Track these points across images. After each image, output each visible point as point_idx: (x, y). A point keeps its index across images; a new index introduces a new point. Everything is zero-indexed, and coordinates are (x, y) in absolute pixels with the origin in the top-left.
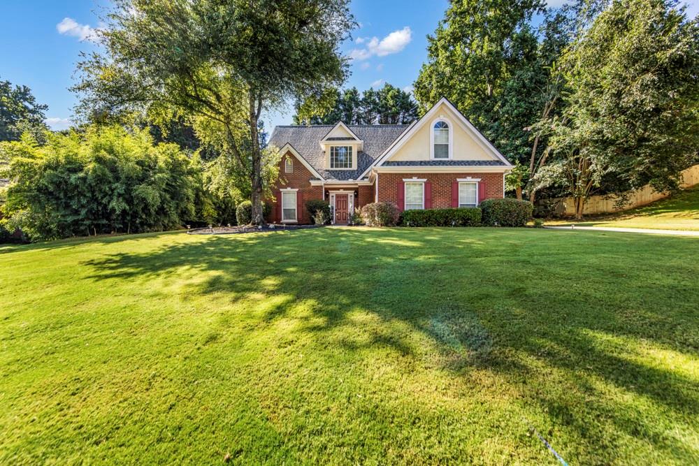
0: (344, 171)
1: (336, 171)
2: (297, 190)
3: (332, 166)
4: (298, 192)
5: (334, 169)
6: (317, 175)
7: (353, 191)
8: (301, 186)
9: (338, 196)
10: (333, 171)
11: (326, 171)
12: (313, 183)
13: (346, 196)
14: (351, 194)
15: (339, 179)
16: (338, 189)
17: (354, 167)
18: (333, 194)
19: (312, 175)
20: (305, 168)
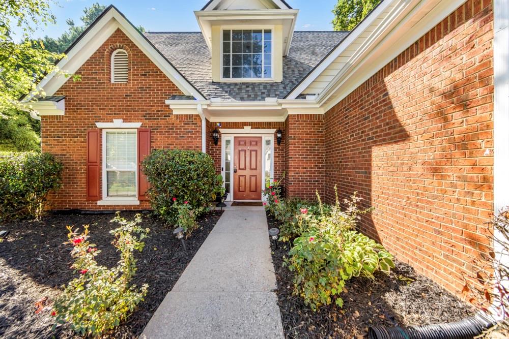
0: (253, 84)
1: (236, 84)
2: (138, 125)
3: (226, 74)
4: (140, 131)
5: (231, 80)
6: (186, 89)
7: (274, 131)
8: (148, 117)
9: (238, 141)
10: (229, 85)
11: (213, 83)
12: (178, 107)
13: (257, 141)
14: (268, 136)
15: (242, 99)
16: (241, 125)
17: (276, 75)
18: (227, 136)
19: (177, 89)
20: (158, 73)
